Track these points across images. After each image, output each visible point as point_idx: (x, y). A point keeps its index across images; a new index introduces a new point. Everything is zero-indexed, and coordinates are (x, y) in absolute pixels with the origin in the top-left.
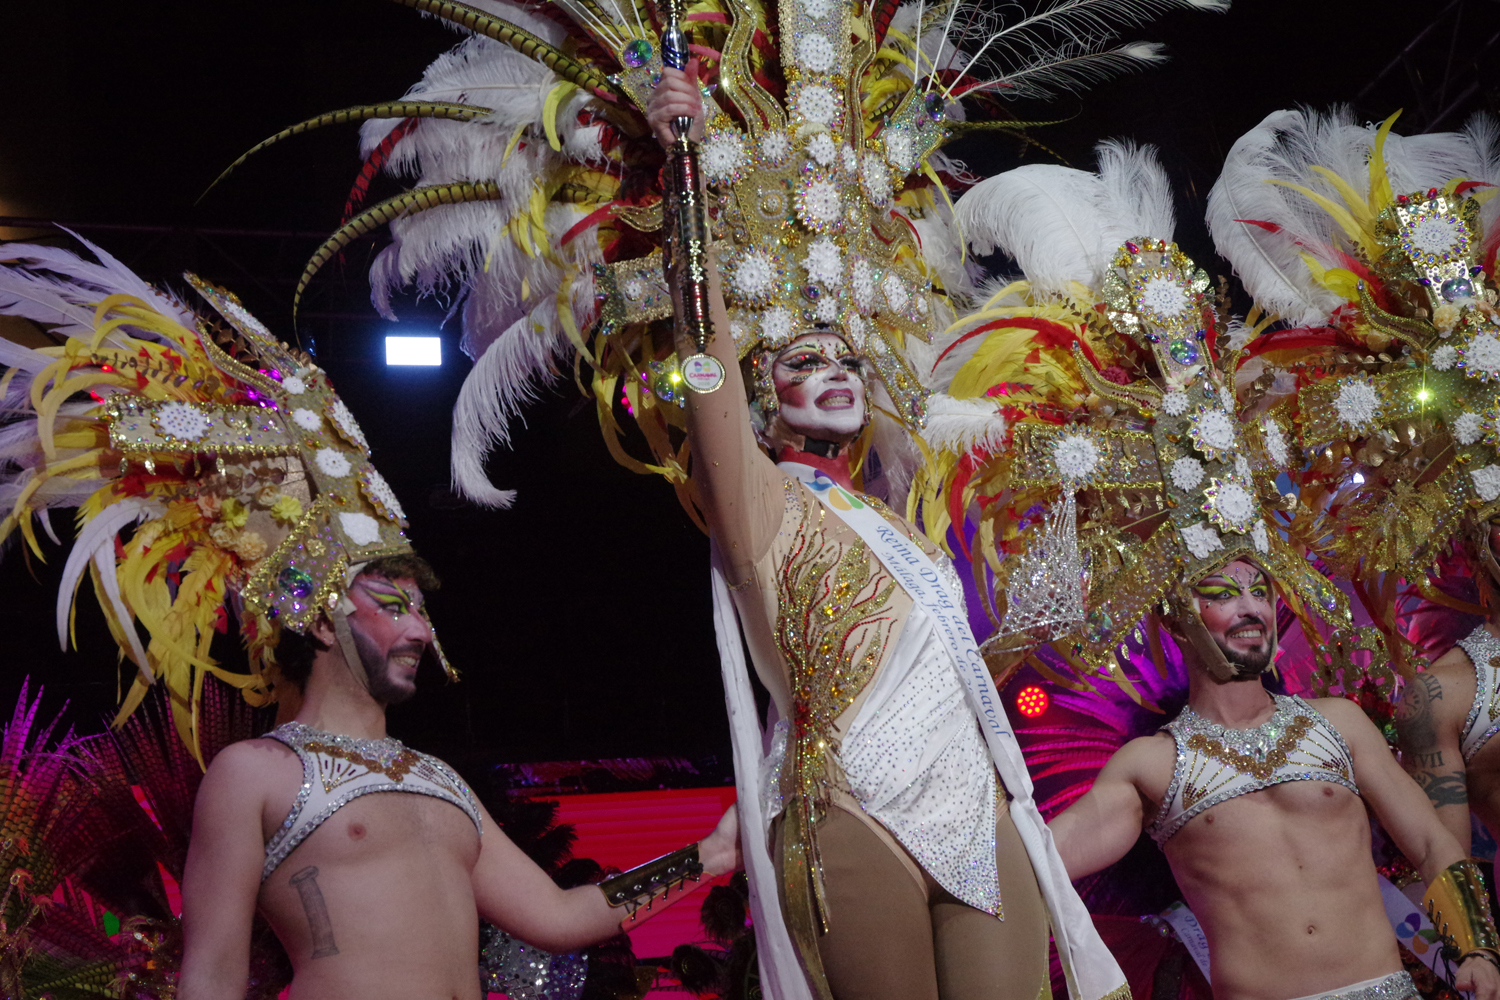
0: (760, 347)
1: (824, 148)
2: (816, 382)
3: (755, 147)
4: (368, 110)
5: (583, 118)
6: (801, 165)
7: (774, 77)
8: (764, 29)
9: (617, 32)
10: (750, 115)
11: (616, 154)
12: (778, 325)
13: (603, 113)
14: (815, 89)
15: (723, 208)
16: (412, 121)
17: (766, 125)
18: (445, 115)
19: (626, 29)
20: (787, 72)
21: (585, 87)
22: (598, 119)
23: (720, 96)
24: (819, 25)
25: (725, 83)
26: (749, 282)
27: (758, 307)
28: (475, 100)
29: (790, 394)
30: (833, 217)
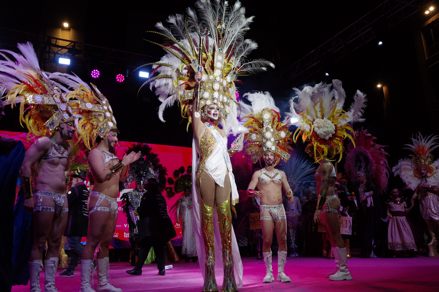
0: (206, 105)
1: (218, 79)
2: (213, 111)
3: (208, 77)
5: (185, 69)
6: (214, 81)
7: (212, 68)
8: (212, 60)
9: (191, 58)
10: (209, 73)
11: (189, 74)
12: (209, 102)
13: (188, 68)
14: (218, 70)
15: (203, 85)
16: (160, 65)
17: (211, 74)
18: (166, 66)
19: (193, 57)
20: (214, 67)
21: (186, 64)
23: (205, 69)
24: (219, 61)
25: (206, 67)
26: (205, 96)
27: (206, 100)
28: (170, 64)
29: (209, 113)
30: (218, 89)
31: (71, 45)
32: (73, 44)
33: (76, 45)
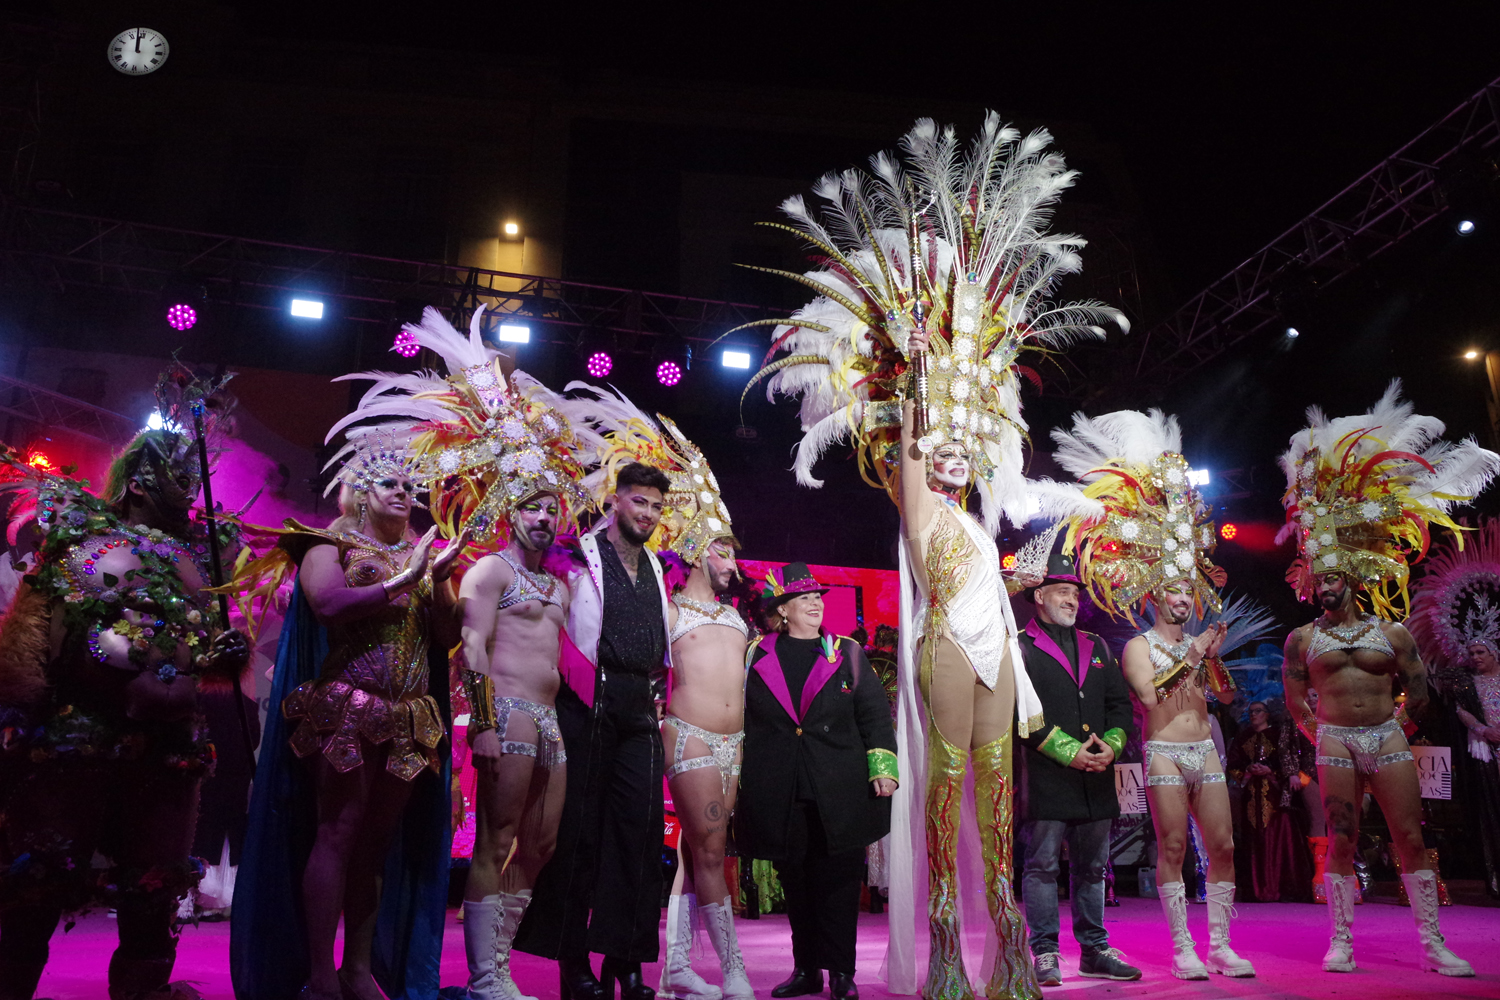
1: (965, 367)
2: (950, 464)
3: (936, 361)
4: (780, 321)
5: (867, 337)
6: (955, 372)
7: (948, 333)
8: (947, 310)
9: (885, 304)
10: (937, 349)
12: (937, 438)
13: (874, 336)
14: (964, 340)
16: (796, 328)
17: (942, 354)
18: (810, 327)
19: (888, 303)
20: (954, 332)
22: (872, 338)
24: (968, 312)
28: (823, 323)
29: (938, 467)
30: (966, 396)
31: (531, 287)
32: (535, 284)
33: (545, 285)
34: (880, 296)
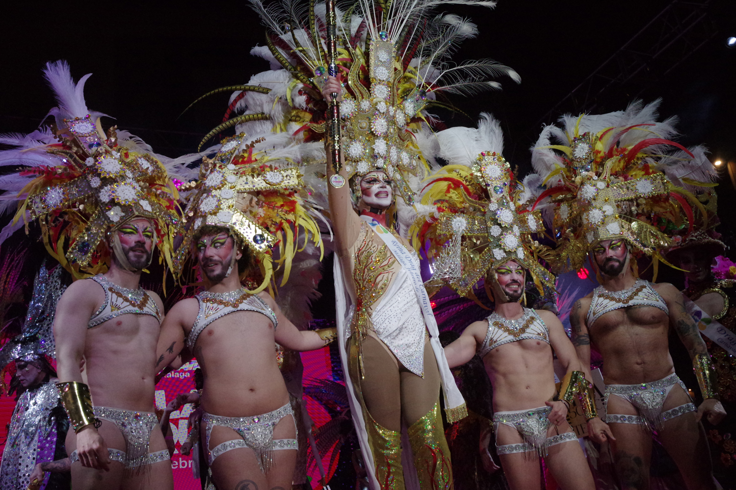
0: (356, 175)
1: (382, 107)
2: (375, 188)
3: (359, 105)
5: (300, 93)
6: (374, 112)
7: (367, 81)
8: (364, 64)
9: (313, 63)
10: (358, 94)
11: (311, 106)
12: (363, 167)
13: (307, 91)
14: (381, 86)
15: (346, 126)
17: (363, 98)
18: (254, 90)
19: (316, 62)
20: (371, 79)
21: (302, 81)
22: (305, 93)
23: (348, 87)
24: (383, 64)
25: (350, 82)
26: (354, 152)
27: (356, 161)
28: (264, 86)
29: (366, 192)
30: (384, 131)
34: (309, 58)
